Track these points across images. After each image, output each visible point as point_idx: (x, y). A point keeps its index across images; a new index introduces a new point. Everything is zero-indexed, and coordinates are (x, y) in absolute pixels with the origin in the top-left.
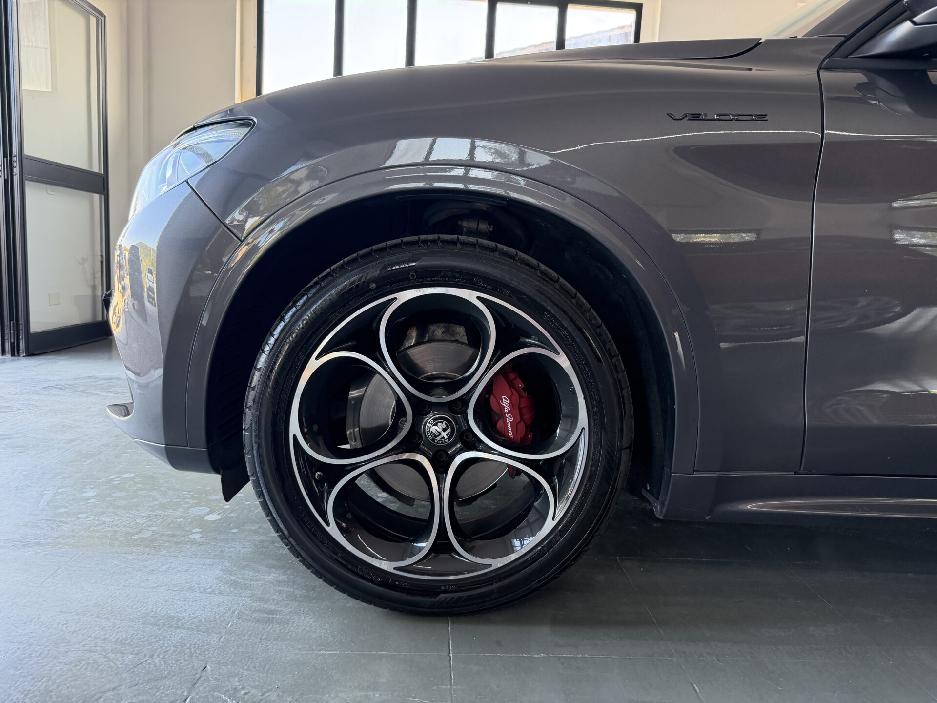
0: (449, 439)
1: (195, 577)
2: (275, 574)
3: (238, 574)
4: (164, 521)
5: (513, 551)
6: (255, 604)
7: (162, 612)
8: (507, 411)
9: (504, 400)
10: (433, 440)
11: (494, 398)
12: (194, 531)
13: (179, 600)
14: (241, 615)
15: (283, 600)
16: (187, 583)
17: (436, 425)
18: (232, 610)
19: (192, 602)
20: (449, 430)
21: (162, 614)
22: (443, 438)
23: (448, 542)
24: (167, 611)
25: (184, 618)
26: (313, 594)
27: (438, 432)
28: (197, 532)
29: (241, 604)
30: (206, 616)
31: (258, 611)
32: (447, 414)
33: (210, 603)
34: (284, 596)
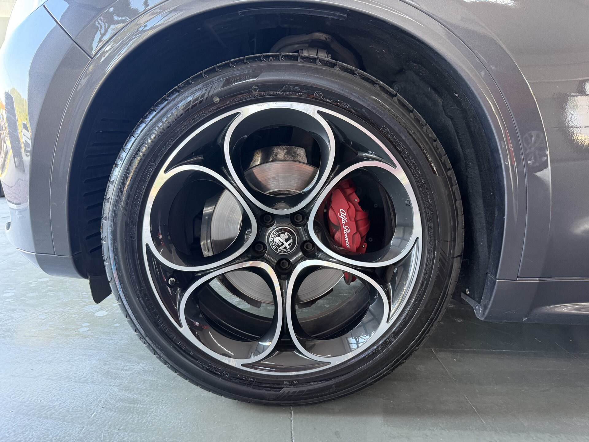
0: (291, 249)
1: (74, 367)
2: (143, 364)
3: (112, 364)
4: (61, 317)
5: (351, 350)
6: (120, 394)
7: (36, 401)
8: (344, 223)
9: (341, 213)
10: (276, 249)
11: (332, 211)
12: (83, 325)
13: (54, 389)
14: (106, 404)
15: (146, 389)
16: (66, 372)
17: (279, 235)
18: (99, 399)
19: (66, 391)
20: (291, 241)
21: (35, 404)
22: (286, 248)
23: (290, 340)
24: (41, 401)
25: (54, 407)
26: (173, 384)
27: (281, 242)
28: (86, 326)
29: (109, 393)
30: (74, 406)
31: (122, 400)
32: (290, 226)
33: (81, 392)
34: (148, 385)
